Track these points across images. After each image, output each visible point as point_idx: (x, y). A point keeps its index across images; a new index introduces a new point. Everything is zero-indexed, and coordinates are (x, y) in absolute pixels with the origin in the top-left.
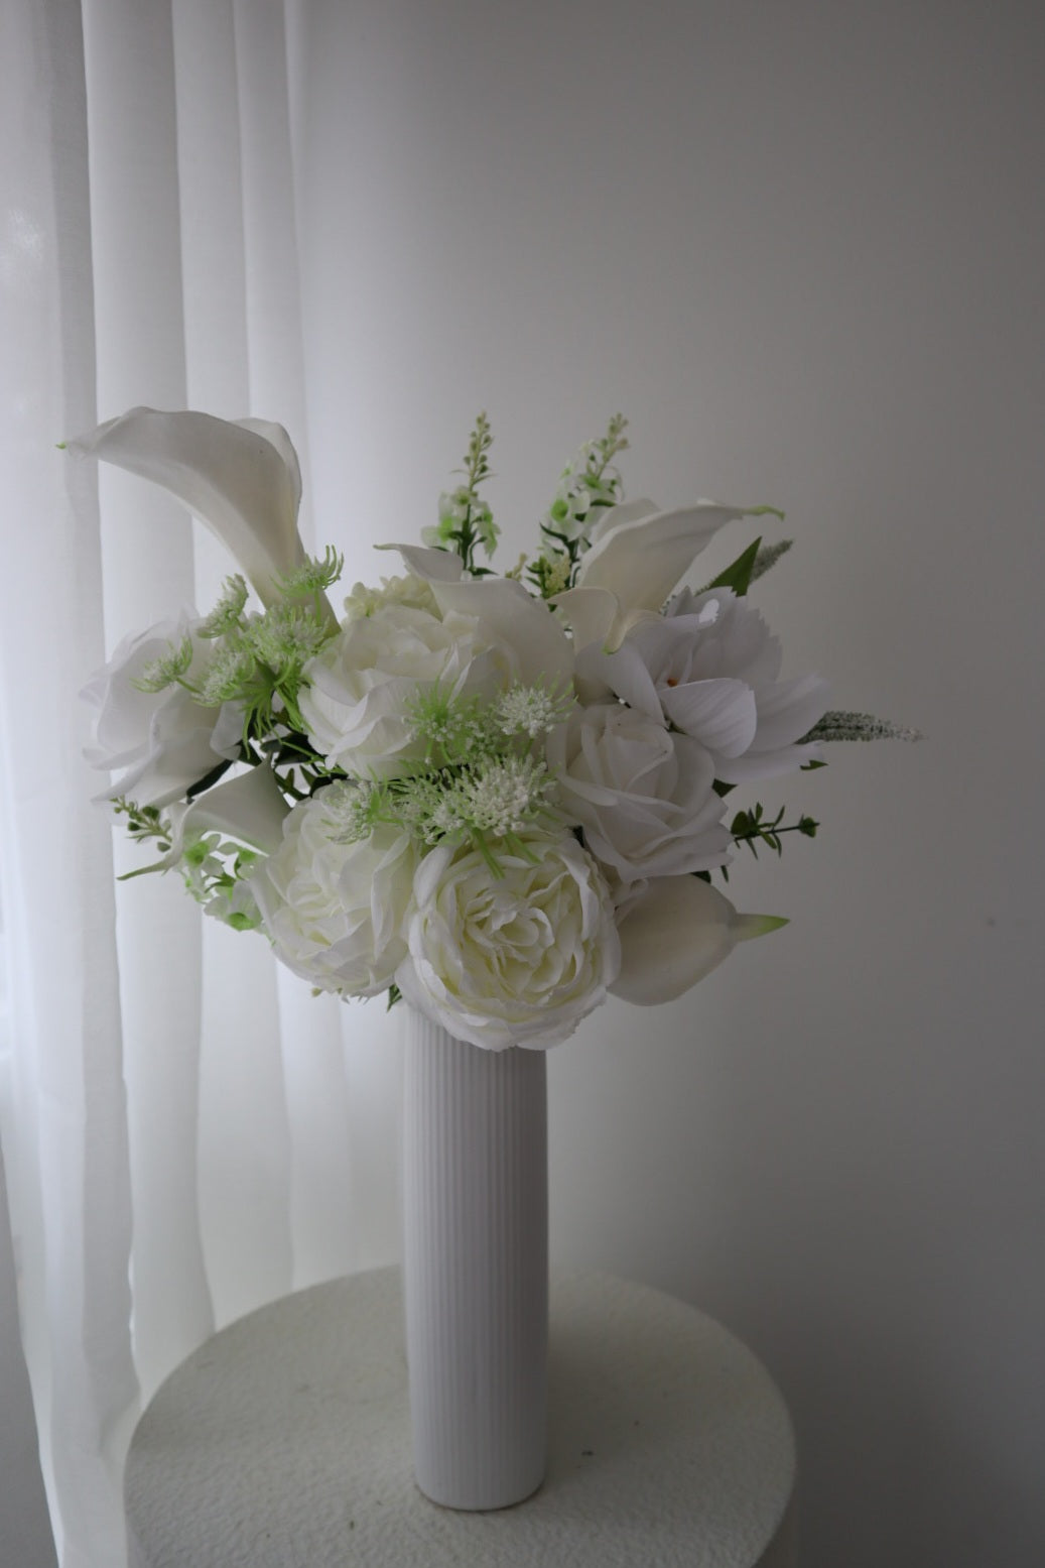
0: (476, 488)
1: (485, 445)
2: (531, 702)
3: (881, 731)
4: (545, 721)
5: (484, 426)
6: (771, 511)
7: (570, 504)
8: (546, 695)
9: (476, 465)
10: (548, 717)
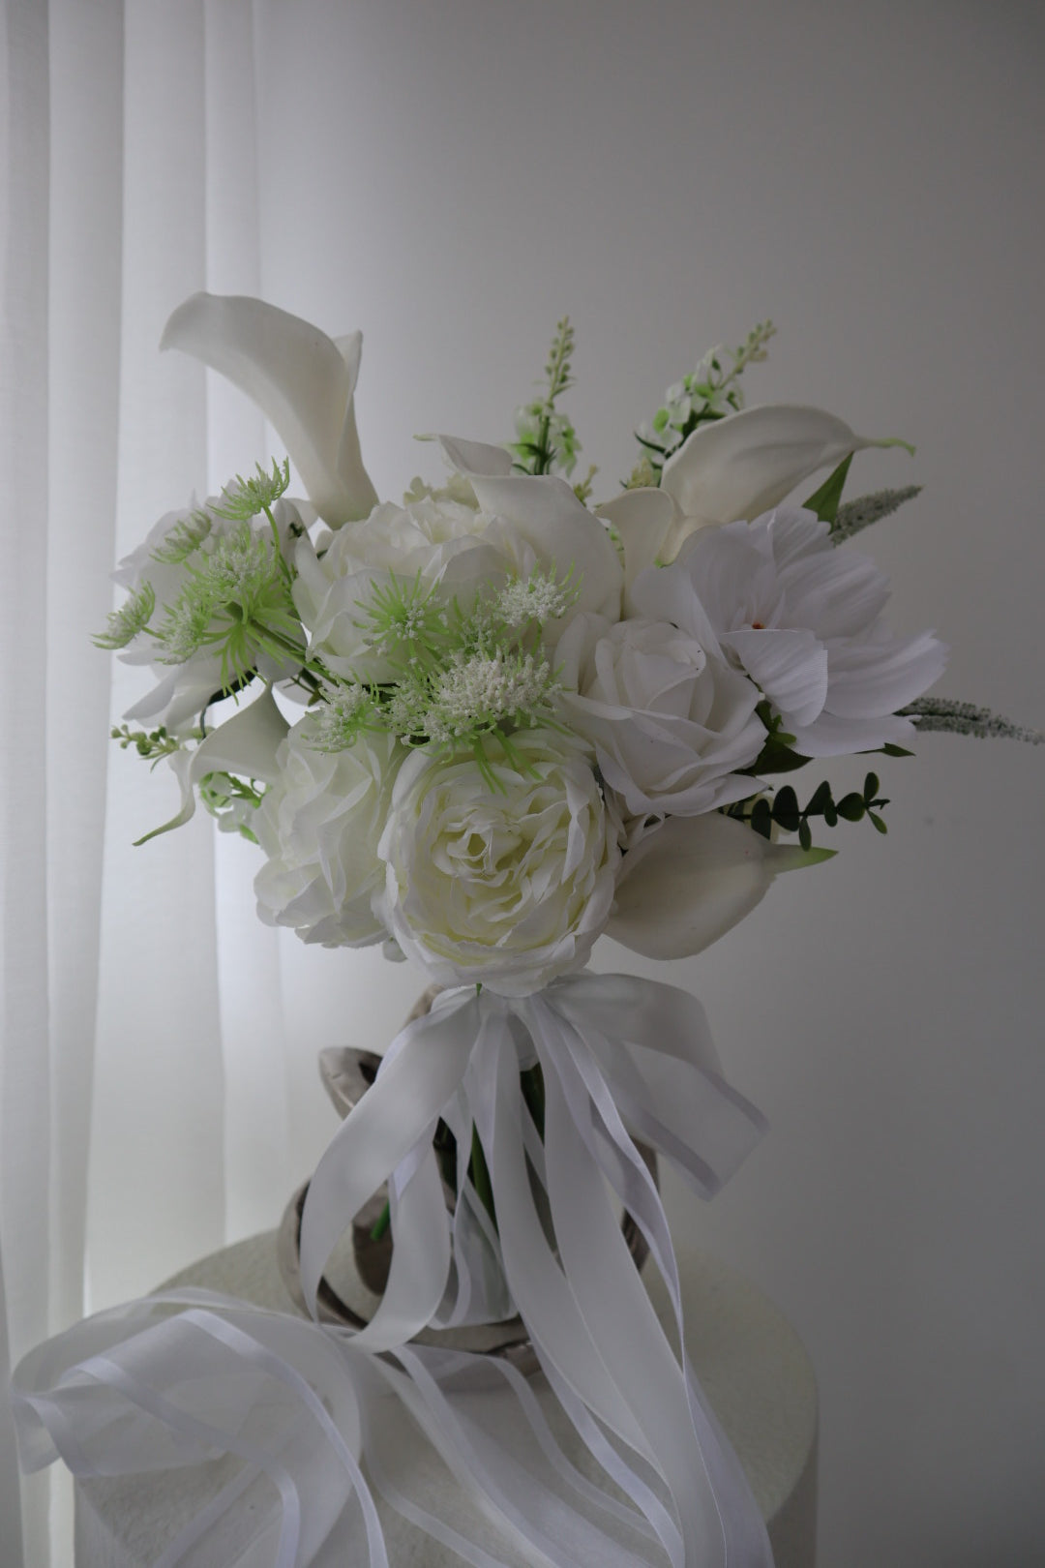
0: (557, 401)
1: (566, 353)
2: (532, 590)
3: (1000, 725)
4: (551, 605)
5: (566, 333)
6: (901, 444)
7: (671, 412)
8: (548, 581)
9: (557, 375)
10: (555, 600)
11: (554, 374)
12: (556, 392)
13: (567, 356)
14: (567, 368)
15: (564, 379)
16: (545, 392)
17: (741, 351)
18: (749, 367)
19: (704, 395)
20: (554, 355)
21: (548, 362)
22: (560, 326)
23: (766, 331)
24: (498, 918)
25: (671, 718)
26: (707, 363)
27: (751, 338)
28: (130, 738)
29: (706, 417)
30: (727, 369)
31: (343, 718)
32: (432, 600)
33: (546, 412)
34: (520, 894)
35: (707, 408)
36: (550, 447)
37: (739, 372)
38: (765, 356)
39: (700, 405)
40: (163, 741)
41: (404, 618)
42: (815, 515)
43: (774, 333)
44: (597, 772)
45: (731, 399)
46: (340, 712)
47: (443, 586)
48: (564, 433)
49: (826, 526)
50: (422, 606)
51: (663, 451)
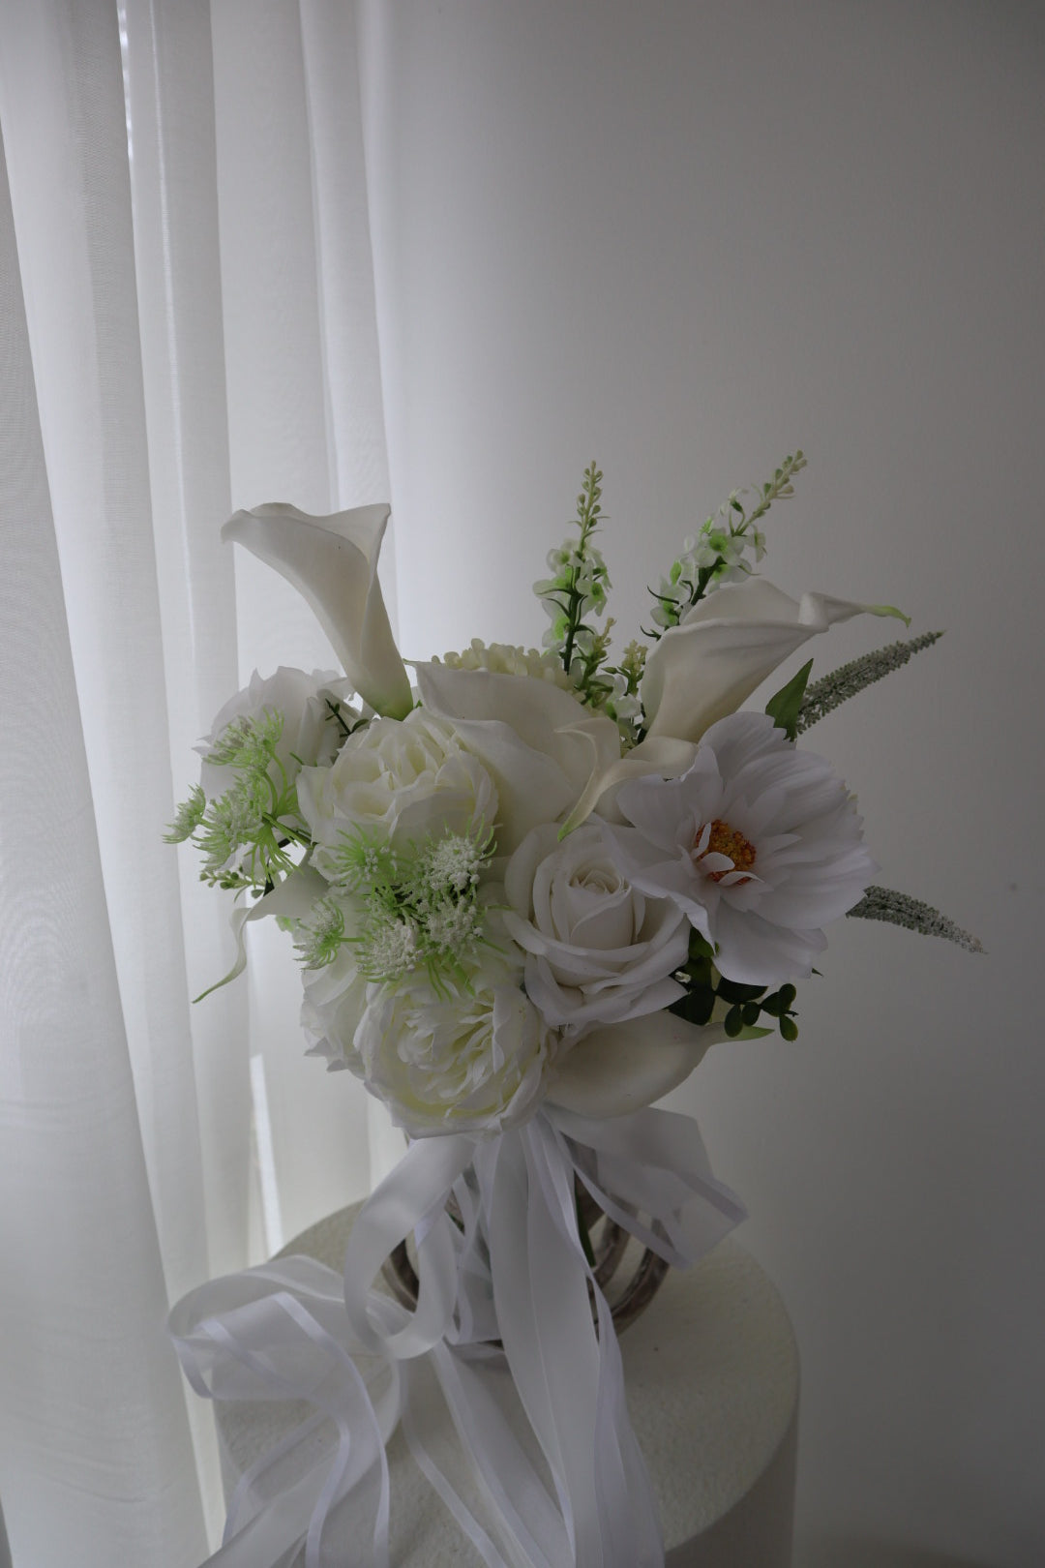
0: (588, 541)
2: (458, 852)
3: (942, 929)
4: (468, 872)
5: (594, 478)
6: (896, 613)
7: (683, 567)
8: (472, 843)
9: (587, 517)
10: (471, 867)
11: (584, 517)
12: (586, 535)
13: (597, 498)
14: (597, 509)
15: (592, 523)
16: (576, 534)
17: (768, 487)
18: (773, 502)
19: (717, 547)
20: (583, 500)
22: (587, 472)
23: (795, 463)
24: (447, 1094)
25: (582, 952)
26: (726, 508)
27: (779, 472)
28: (216, 879)
29: (720, 570)
30: (749, 509)
31: (320, 940)
32: (383, 850)
33: (573, 561)
34: (464, 1075)
35: (720, 562)
36: (579, 590)
37: (760, 513)
38: (791, 490)
39: (711, 559)
40: (241, 876)
41: (363, 863)
42: (773, 720)
43: (805, 463)
44: (523, 988)
45: (757, 539)
46: (317, 934)
47: (397, 832)
48: (596, 572)
49: (782, 732)
50: (376, 854)
51: (677, 603)
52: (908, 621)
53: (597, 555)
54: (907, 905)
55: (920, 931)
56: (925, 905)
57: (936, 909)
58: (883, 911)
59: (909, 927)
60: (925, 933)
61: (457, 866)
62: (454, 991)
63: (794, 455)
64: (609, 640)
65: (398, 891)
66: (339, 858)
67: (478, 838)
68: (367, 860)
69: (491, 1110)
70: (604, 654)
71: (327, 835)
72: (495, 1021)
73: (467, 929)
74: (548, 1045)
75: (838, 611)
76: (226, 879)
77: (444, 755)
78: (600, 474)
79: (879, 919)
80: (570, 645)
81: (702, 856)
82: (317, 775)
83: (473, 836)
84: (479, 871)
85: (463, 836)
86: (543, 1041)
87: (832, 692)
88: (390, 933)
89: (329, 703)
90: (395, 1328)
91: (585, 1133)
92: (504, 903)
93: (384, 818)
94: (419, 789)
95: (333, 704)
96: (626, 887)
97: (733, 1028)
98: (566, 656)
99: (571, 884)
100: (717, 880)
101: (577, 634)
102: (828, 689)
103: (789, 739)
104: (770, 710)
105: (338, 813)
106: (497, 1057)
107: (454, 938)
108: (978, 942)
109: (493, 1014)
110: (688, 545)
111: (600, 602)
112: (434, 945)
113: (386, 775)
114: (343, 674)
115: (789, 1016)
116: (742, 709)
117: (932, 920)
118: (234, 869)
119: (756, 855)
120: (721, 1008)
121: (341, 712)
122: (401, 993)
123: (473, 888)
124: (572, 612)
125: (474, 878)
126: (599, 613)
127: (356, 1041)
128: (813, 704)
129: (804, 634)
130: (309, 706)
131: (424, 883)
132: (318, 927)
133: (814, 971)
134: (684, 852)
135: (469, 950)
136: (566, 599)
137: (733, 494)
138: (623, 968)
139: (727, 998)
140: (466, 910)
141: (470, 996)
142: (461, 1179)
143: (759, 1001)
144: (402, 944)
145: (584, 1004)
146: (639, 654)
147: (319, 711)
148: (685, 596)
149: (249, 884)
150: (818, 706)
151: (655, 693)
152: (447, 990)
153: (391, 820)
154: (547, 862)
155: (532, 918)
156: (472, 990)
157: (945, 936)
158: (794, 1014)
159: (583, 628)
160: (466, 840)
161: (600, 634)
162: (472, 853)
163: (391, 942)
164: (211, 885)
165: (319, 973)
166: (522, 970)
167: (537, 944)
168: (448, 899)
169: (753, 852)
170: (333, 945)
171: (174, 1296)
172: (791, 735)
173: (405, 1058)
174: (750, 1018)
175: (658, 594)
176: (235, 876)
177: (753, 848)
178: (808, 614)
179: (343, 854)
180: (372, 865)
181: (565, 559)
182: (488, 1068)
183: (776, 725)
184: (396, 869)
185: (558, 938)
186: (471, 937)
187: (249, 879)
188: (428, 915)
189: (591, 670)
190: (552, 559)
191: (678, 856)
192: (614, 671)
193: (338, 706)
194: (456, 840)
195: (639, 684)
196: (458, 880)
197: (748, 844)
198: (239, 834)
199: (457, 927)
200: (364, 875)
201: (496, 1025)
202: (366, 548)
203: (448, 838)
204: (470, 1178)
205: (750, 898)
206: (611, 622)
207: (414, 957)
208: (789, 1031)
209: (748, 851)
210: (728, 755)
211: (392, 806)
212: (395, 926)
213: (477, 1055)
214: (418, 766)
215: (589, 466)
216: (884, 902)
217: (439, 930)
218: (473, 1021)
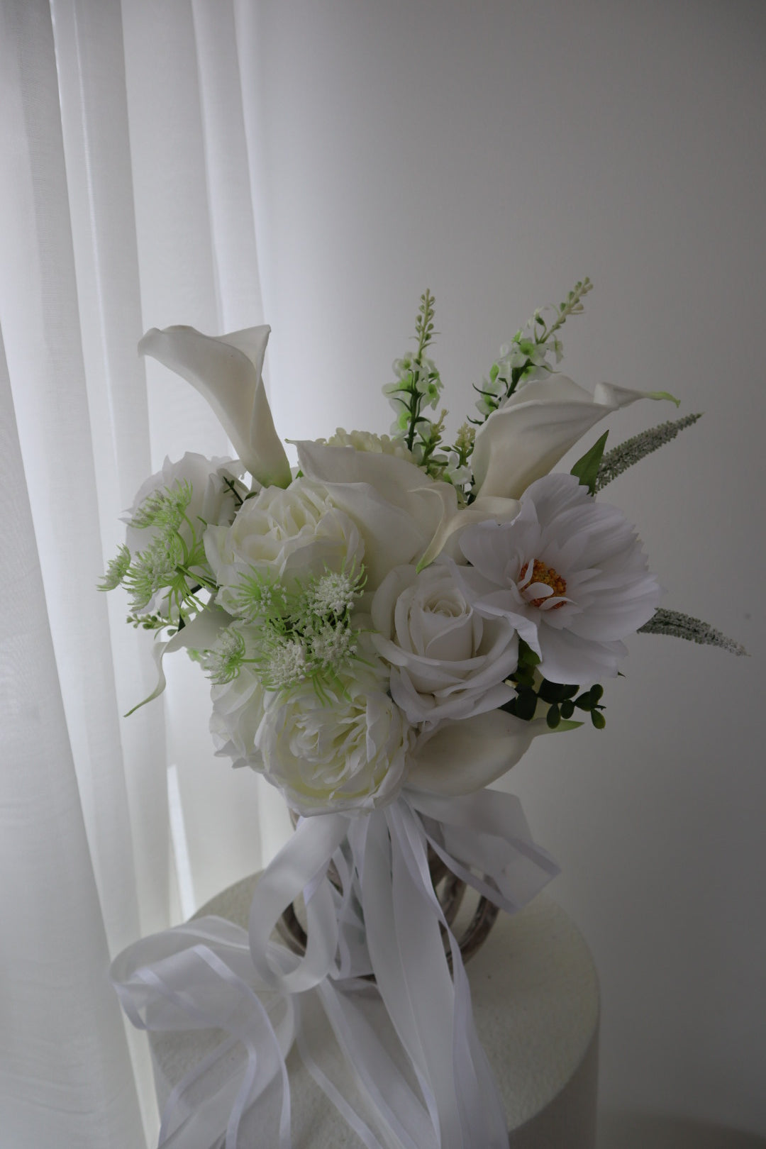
0: (424, 352)
1: (430, 317)
2: (336, 586)
3: (713, 638)
4: (345, 600)
5: (428, 301)
6: (669, 397)
7: (500, 368)
8: (346, 578)
9: (424, 333)
10: (347, 596)
11: (421, 332)
12: (423, 347)
13: (430, 319)
14: (431, 327)
15: (428, 337)
16: (415, 347)
17: (563, 306)
18: (568, 318)
19: (526, 352)
20: (420, 319)
21: (416, 323)
22: (423, 298)
23: (584, 287)
24: (330, 781)
25: (436, 663)
26: (532, 322)
27: (572, 294)
28: (139, 621)
29: (527, 372)
30: (550, 323)
31: (226, 661)
32: (276, 587)
33: (413, 366)
34: (343, 766)
35: (529, 363)
36: (419, 390)
37: (557, 327)
38: (582, 308)
39: (522, 361)
40: (160, 619)
41: (259, 598)
42: (578, 479)
43: (591, 287)
44: (389, 694)
45: (557, 346)
46: (224, 657)
47: (286, 573)
48: (431, 376)
49: (585, 488)
50: (270, 590)
51: (496, 396)
52: (678, 403)
53: (431, 363)
54: (685, 622)
55: (696, 641)
56: (699, 621)
57: (708, 623)
58: (666, 627)
59: (687, 639)
60: (701, 642)
61: (336, 596)
62: (334, 697)
63: (583, 281)
64: (443, 427)
65: (286, 621)
66: (240, 594)
67: (351, 574)
68: (263, 595)
69: (365, 793)
70: (439, 438)
71: (229, 578)
72: (368, 720)
73: (344, 648)
74: (409, 739)
75: (625, 397)
76: (148, 621)
77: (319, 514)
78: (433, 299)
79: (663, 633)
80: (412, 434)
81: (526, 587)
82: (220, 532)
83: (347, 573)
84: (354, 600)
85: (339, 574)
86: (405, 736)
87: (619, 460)
88: (284, 651)
89: (226, 480)
90: (289, 969)
91: (436, 810)
92: (371, 627)
93: (275, 562)
94: (303, 539)
95: (230, 480)
96: (467, 611)
97: (553, 722)
98: (410, 442)
99: (424, 610)
100: (539, 605)
101: (418, 425)
102: (616, 458)
103: (591, 494)
104: (574, 472)
105: (237, 559)
106: (370, 748)
107: (334, 655)
108: (742, 647)
109: (367, 715)
110: (504, 350)
111: (435, 399)
112: (317, 661)
113: (274, 530)
114: (236, 457)
115: (598, 710)
116: (554, 471)
117: (705, 633)
118: (153, 613)
119: (566, 586)
120: (543, 708)
121: (235, 487)
122: (292, 701)
123: (348, 615)
124: (413, 408)
125: (350, 605)
126: (434, 407)
127: (257, 741)
128: (605, 470)
129: (600, 412)
130: (211, 481)
131: (308, 612)
132: (224, 651)
133: (619, 674)
134: (513, 583)
135: (346, 665)
136: (407, 397)
137: (537, 311)
138: (467, 675)
139: (547, 700)
140: (343, 633)
141: (349, 702)
142: (338, 850)
143: (573, 699)
144: (294, 659)
145: (436, 706)
146: (469, 435)
147: (219, 485)
148: (503, 390)
149: (166, 625)
150: (609, 471)
151: (482, 465)
152: (328, 698)
153: (280, 563)
154: (405, 594)
155: (393, 637)
156: (349, 697)
157: (716, 644)
158: (602, 708)
159: (422, 419)
160: (342, 576)
161: (437, 423)
162: (347, 585)
163: (285, 658)
164: (135, 626)
165: (226, 687)
166: (388, 680)
167: (399, 658)
168: (328, 624)
169: (564, 584)
170: (237, 664)
171: (114, 951)
172: (592, 490)
173: (296, 753)
174: (568, 713)
175: (481, 390)
176: (155, 619)
177: (564, 581)
178: (601, 397)
179: (243, 592)
180: (267, 599)
181: (407, 366)
182: (363, 759)
183: (581, 483)
184: (285, 601)
185: (415, 652)
186: (348, 653)
187: (165, 621)
188: (312, 638)
189: (429, 451)
190: (397, 366)
191: (509, 588)
192: (448, 450)
193: (233, 482)
194: (334, 578)
195: (469, 459)
196: (337, 606)
197: (560, 578)
198: (159, 577)
199: (336, 646)
200: (260, 608)
201: (369, 724)
202: (253, 356)
203: (327, 575)
204: (346, 848)
205: (565, 618)
206: (445, 413)
207: (304, 669)
208: (598, 721)
209: (560, 583)
210: (545, 507)
211: (282, 552)
212: (288, 646)
213: (353, 749)
214: (299, 522)
215: (424, 293)
216: (667, 619)
217: (322, 649)
218: (350, 721)
